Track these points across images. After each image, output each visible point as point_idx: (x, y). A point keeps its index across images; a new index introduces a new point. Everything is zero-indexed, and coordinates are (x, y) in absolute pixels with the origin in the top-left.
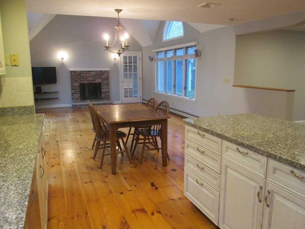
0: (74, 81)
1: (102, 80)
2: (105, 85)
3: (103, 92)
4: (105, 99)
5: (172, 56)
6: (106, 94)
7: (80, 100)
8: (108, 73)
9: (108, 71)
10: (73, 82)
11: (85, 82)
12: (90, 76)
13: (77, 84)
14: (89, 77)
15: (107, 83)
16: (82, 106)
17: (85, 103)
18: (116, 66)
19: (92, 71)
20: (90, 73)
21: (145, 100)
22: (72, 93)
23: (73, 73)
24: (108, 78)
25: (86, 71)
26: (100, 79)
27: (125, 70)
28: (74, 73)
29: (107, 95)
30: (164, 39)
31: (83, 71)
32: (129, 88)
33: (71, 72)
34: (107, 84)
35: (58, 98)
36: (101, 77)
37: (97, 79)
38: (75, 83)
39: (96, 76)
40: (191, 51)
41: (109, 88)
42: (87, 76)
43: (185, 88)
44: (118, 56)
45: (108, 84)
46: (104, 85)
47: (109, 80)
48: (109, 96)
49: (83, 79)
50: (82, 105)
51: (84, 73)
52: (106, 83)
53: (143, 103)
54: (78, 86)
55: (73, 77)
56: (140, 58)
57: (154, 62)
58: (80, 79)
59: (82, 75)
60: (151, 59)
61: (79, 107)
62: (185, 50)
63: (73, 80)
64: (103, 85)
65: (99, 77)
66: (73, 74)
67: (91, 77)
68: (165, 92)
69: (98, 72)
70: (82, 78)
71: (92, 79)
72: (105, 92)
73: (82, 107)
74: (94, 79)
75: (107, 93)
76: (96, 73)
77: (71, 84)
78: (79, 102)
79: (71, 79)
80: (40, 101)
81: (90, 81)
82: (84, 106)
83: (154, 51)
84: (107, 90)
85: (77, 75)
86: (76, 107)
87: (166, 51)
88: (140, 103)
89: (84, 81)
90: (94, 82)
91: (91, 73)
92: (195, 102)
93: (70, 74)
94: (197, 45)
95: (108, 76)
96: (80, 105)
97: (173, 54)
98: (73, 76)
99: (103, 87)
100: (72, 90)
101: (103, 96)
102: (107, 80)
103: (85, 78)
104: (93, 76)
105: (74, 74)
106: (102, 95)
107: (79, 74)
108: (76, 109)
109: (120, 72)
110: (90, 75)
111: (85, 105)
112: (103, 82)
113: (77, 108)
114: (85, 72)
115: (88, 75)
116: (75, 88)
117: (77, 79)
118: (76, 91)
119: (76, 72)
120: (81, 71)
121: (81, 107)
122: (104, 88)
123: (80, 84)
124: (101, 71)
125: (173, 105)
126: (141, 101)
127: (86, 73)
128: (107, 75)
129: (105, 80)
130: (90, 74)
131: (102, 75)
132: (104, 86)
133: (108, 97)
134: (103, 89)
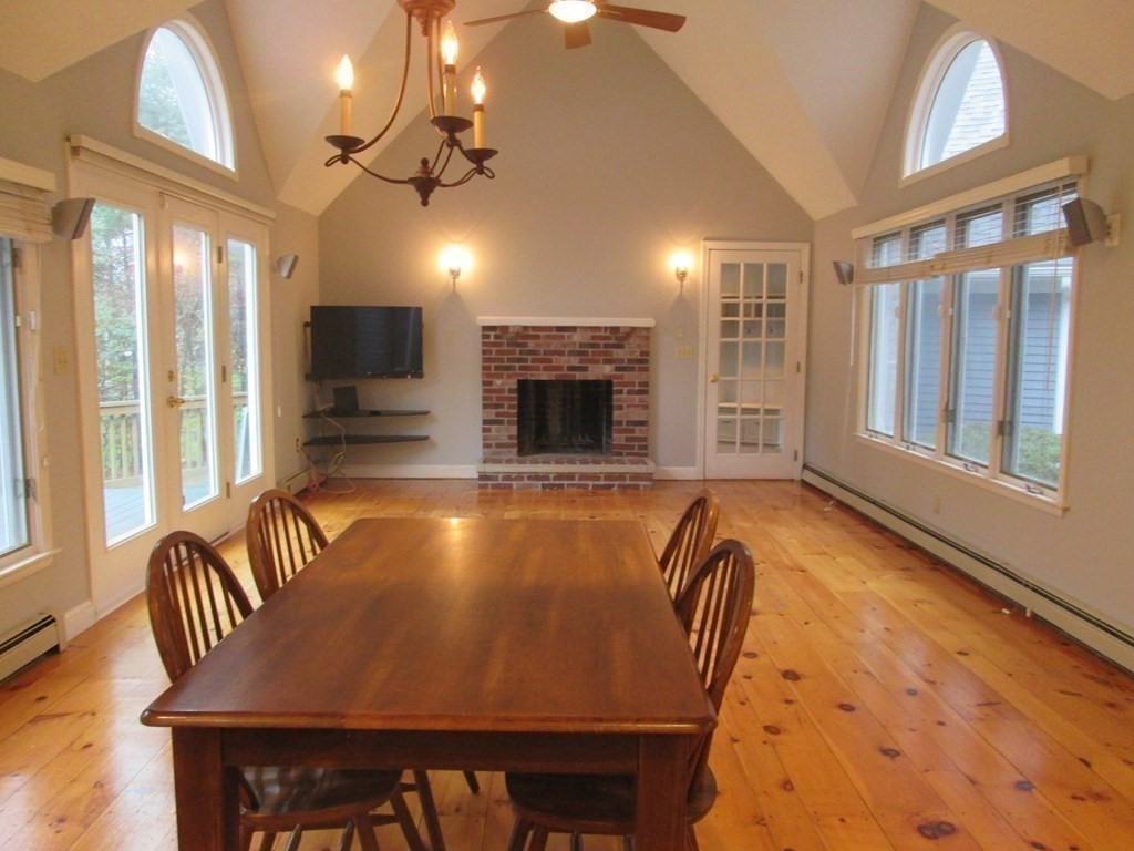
0: (497, 368)
1: (617, 369)
2: (629, 392)
3: (620, 423)
4: (628, 454)
5: (943, 250)
6: (633, 431)
7: (515, 450)
8: (647, 338)
9: (648, 329)
10: (493, 371)
11: (544, 376)
12: (567, 350)
13: (507, 384)
14: (560, 353)
15: (640, 384)
16: (516, 479)
17: (528, 468)
18: (683, 305)
19: (574, 329)
20: (563, 337)
21: (814, 471)
22: (485, 422)
23: (492, 334)
24: (646, 361)
25: (549, 328)
26: (608, 361)
27: (729, 329)
28: (498, 332)
29: (637, 434)
30: (908, 171)
31: (535, 328)
32: (767, 406)
33: (485, 328)
34: (637, 388)
35: (426, 438)
36: (614, 356)
37: (597, 362)
38: (500, 376)
39: (590, 350)
40: (1047, 217)
41: (646, 407)
42: (553, 348)
43: (1007, 430)
44: (420, 200)
45: (644, 389)
46: (625, 390)
47: (646, 369)
48: (645, 439)
49: (534, 361)
50: (514, 476)
51: (538, 337)
52: (633, 384)
53: (804, 484)
54: (510, 391)
55: (490, 352)
56: (801, 275)
57: (859, 291)
58: (519, 360)
59: (531, 344)
60: (846, 276)
61: (500, 482)
62: (1012, 215)
63: (493, 365)
64: (621, 392)
65: (605, 353)
66: (492, 339)
67: (571, 353)
68: (903, 440)
69: (602, 333)
70: (530, 357)
71: (575, 361)
72: (628, 423)
73: (514, 483)
74: (581, 361)
75: (637, 428)
76: (593, 338)
77: (484, 383)
78: (509, 461)
79: (485, 360)
80: (345, 446)
81: (565, 372)
82: (526, 482)
83: (857, 233)
84: (637, 415)
85: (508, 345)
86: (490, 482)
87: (916, 232)
88: (792, 480)
89: (538, 369)
90: (579, 376)
91: (569, 337)
92: (1059, 513)
93: (480, 341)
94: (1080, 176)
95: (647, 353)
96: (508, 477)
97: (948, 242)
98: (494, 349)
99: (619, 400)
100: (485, 406)
101: (618, 438)
102: (640, 369)
103: (542, 356)
104: (578, 349)
105: (496, 337)
106: (614, 435)
107: (520, 341)
108: (489, 490)
109: (702, 332)
110: (564, 345)
111: (529, 478)
112: (622, 377)
113: (494, 486)
114: (541, 334)
115: (555, 345)
116: (498, 399)
117: (509, 360)
118: (501, 410)
119: (505, 329)
120: (526, 328)
121: (510, 486)
122: (625, 405)
123: (519, 381)
124: (615, 329)
125: (937, 511)
126: (796, 472)
127: (548, 337)
128: (639, 346)
129: (633, 369)
130: (566, 341)
131: (619, 346)
132: (624, 396)
133: (640, 447)
134: (621, 408)
